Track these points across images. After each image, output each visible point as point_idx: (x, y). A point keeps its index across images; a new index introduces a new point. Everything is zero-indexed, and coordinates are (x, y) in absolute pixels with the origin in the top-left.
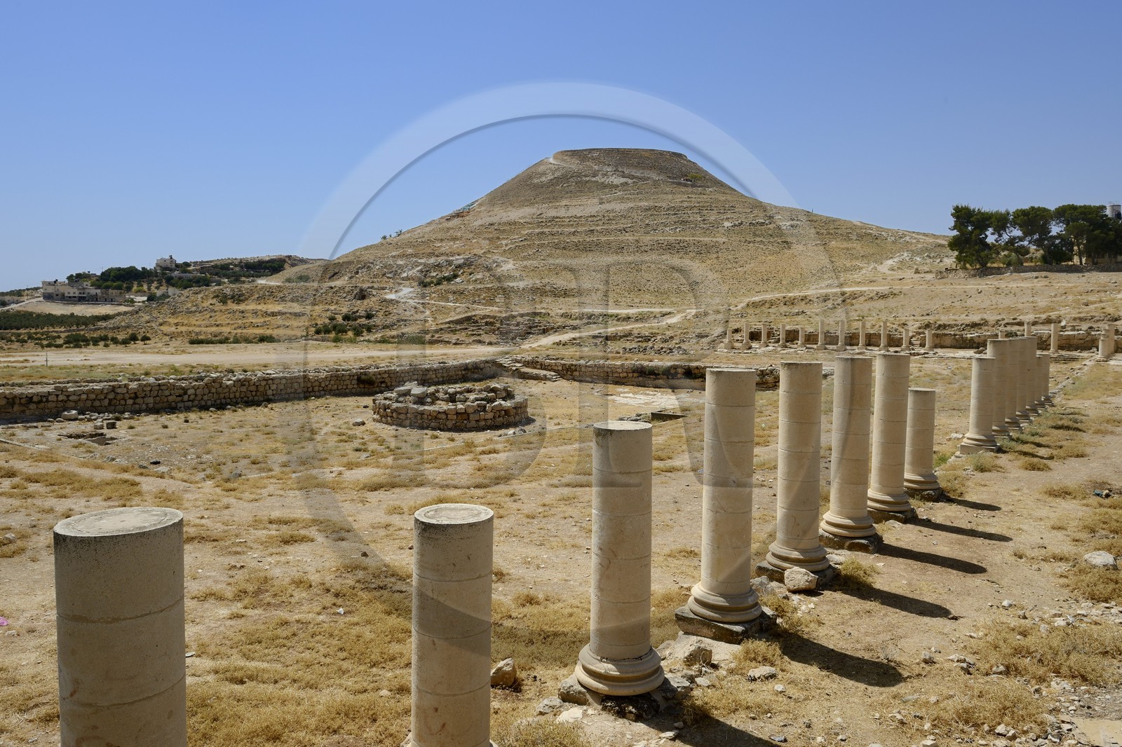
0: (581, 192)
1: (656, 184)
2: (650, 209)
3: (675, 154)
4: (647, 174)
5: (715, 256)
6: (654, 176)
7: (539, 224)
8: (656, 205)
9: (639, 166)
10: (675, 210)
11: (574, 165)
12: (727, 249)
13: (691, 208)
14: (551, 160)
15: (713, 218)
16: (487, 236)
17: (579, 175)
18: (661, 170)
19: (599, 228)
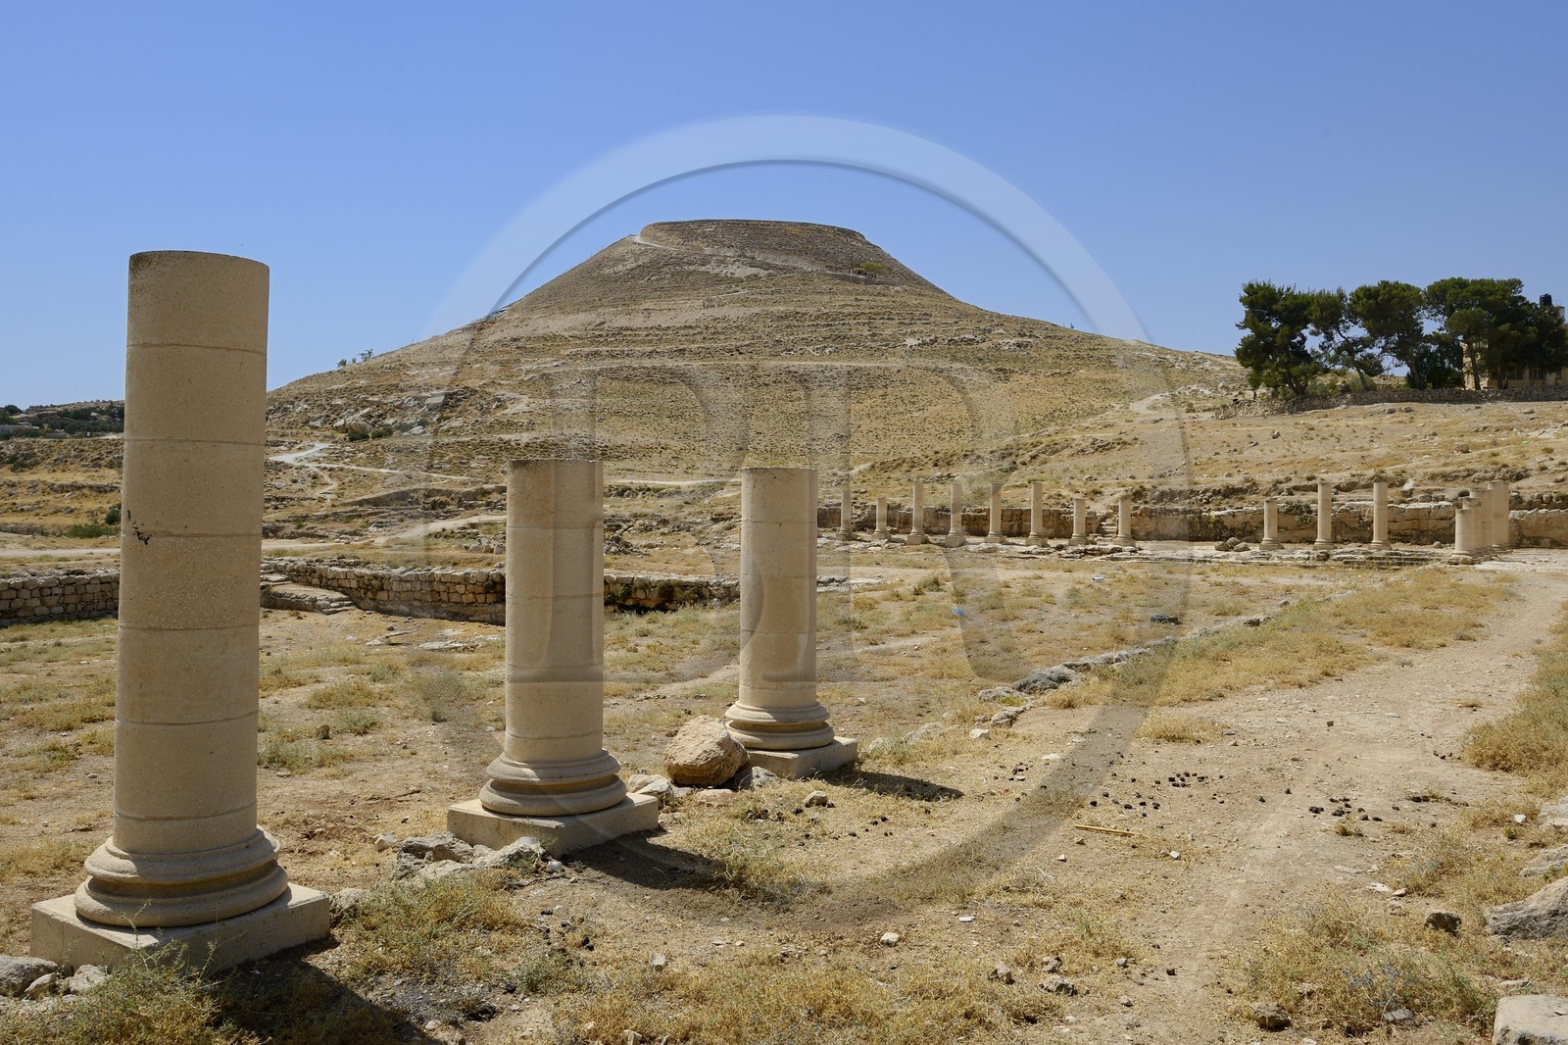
0: (678, 288)
1: (806, 277)
2: (786, 317)
3: (842, 231)
4: (793, 261)
5: (881, 392)
6: (804, 265)
7: (595, 340)
8: (799, 310)
9: (777, 249)
10: (829, 319)
11: (672, 246)
12: (903, 382)
13: (857, 316)
14: (638, 239)
15: (888, 332)
16: (499, 358)
17: (679, 261)
18: (817, 255)
19: (694, 347)
